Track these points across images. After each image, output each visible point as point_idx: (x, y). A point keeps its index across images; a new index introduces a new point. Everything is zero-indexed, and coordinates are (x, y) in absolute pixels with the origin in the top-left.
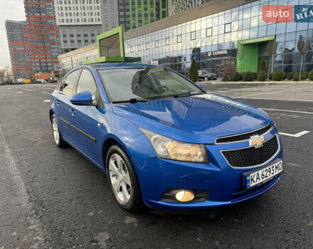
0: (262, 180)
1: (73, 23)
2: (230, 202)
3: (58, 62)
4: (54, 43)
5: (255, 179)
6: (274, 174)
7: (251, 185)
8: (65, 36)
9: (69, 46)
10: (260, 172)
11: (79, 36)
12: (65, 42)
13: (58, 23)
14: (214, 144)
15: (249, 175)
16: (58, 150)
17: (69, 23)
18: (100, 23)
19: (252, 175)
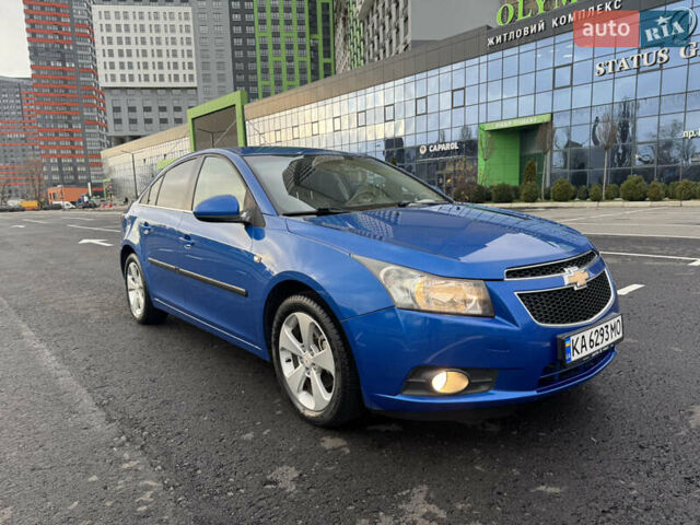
0: (590, 351)
1: (136, 84)
2: (534, 393)
3: (100, 165)
4: (92, 123)
5: (579, 347)
6: (610, 341)
7: (573, 359)
8: (117, 109)
9: (125, 131)
10: (587, 334)
11: (148, 109)
12: (118, 121)
13: (103, 83)
14: (502, 280)
15: (568, 338)
16: (141, 329)
17: (128, 84)
18: (194, 84)
19: (574, 338)
